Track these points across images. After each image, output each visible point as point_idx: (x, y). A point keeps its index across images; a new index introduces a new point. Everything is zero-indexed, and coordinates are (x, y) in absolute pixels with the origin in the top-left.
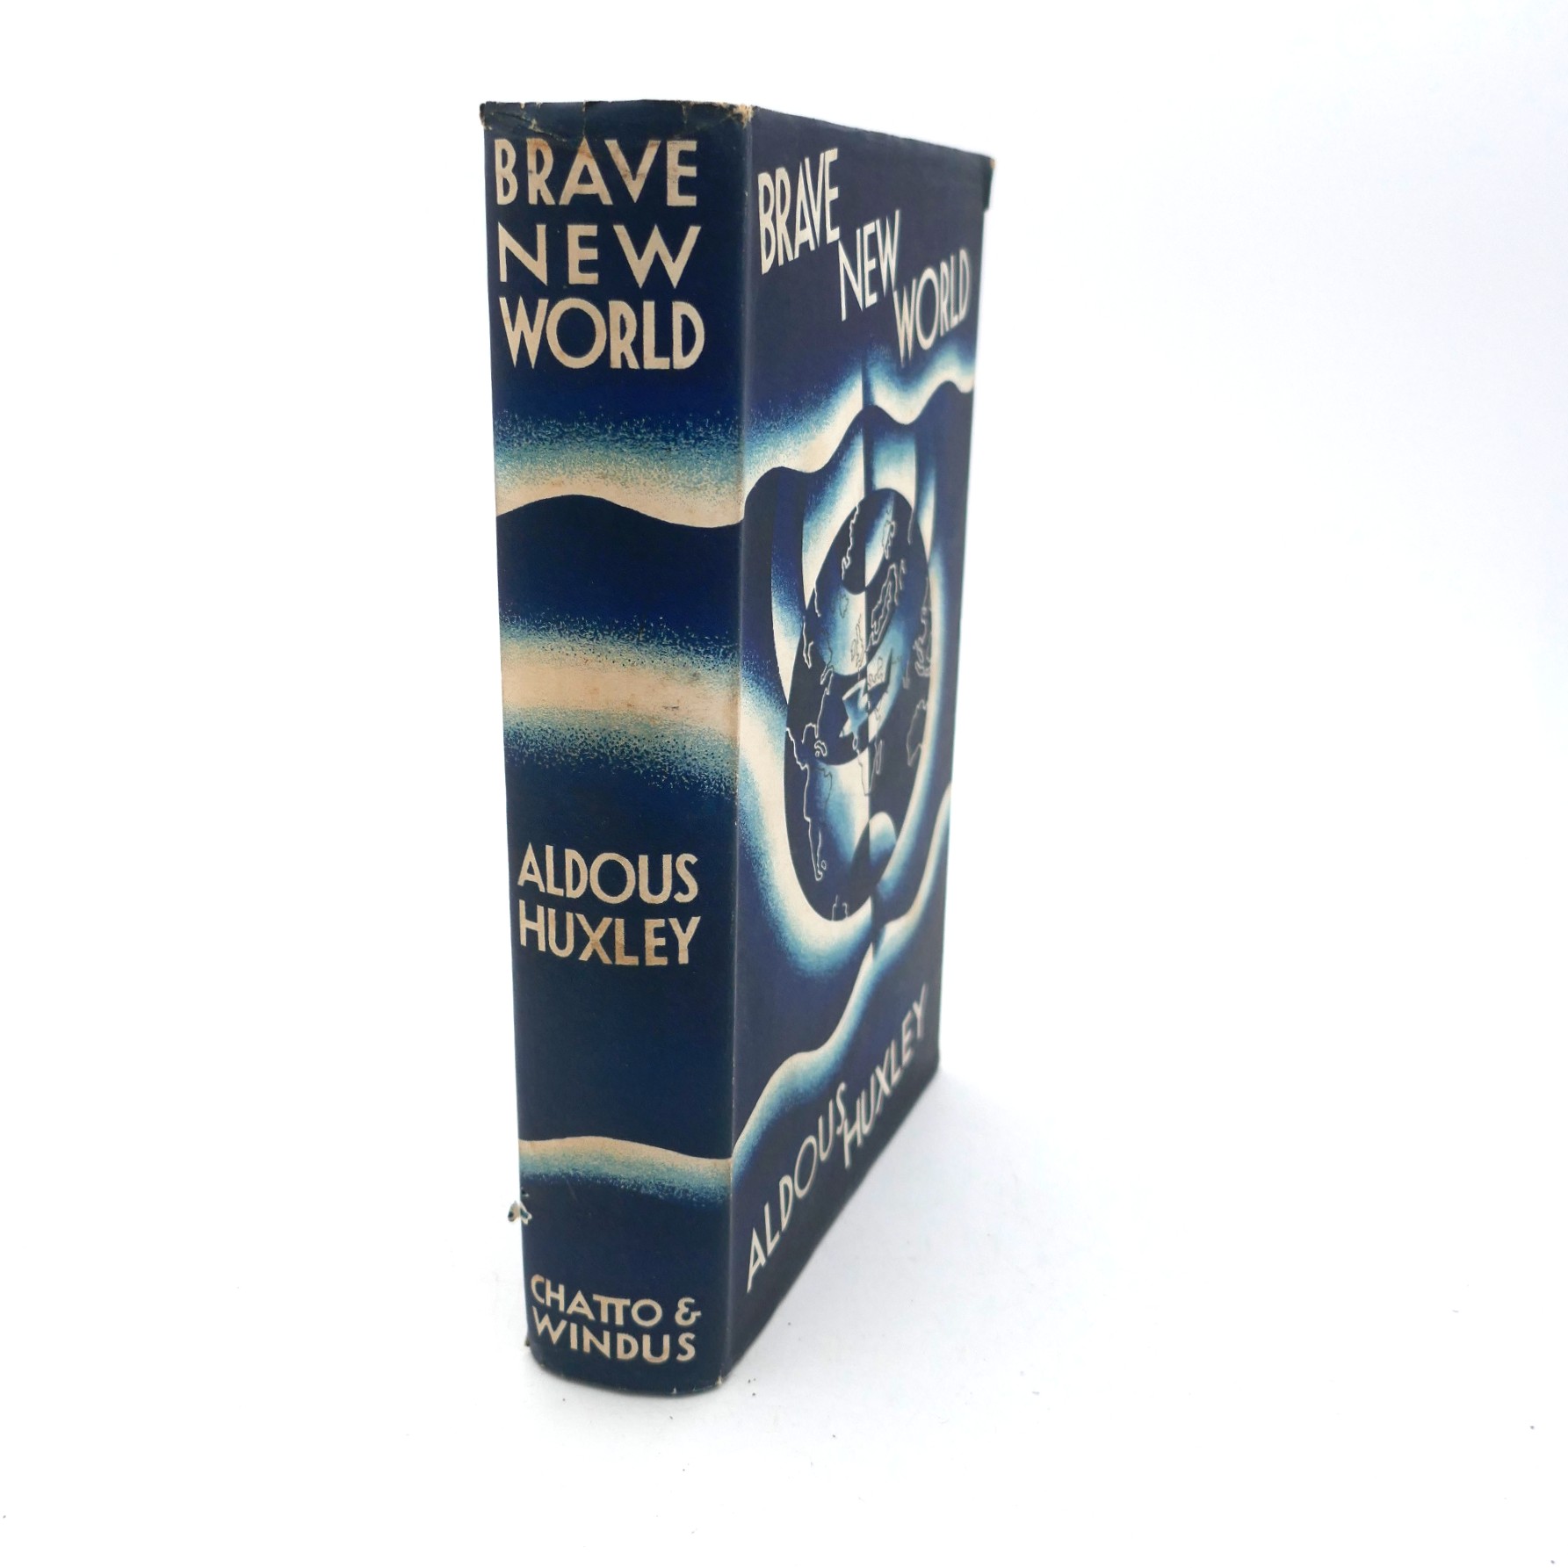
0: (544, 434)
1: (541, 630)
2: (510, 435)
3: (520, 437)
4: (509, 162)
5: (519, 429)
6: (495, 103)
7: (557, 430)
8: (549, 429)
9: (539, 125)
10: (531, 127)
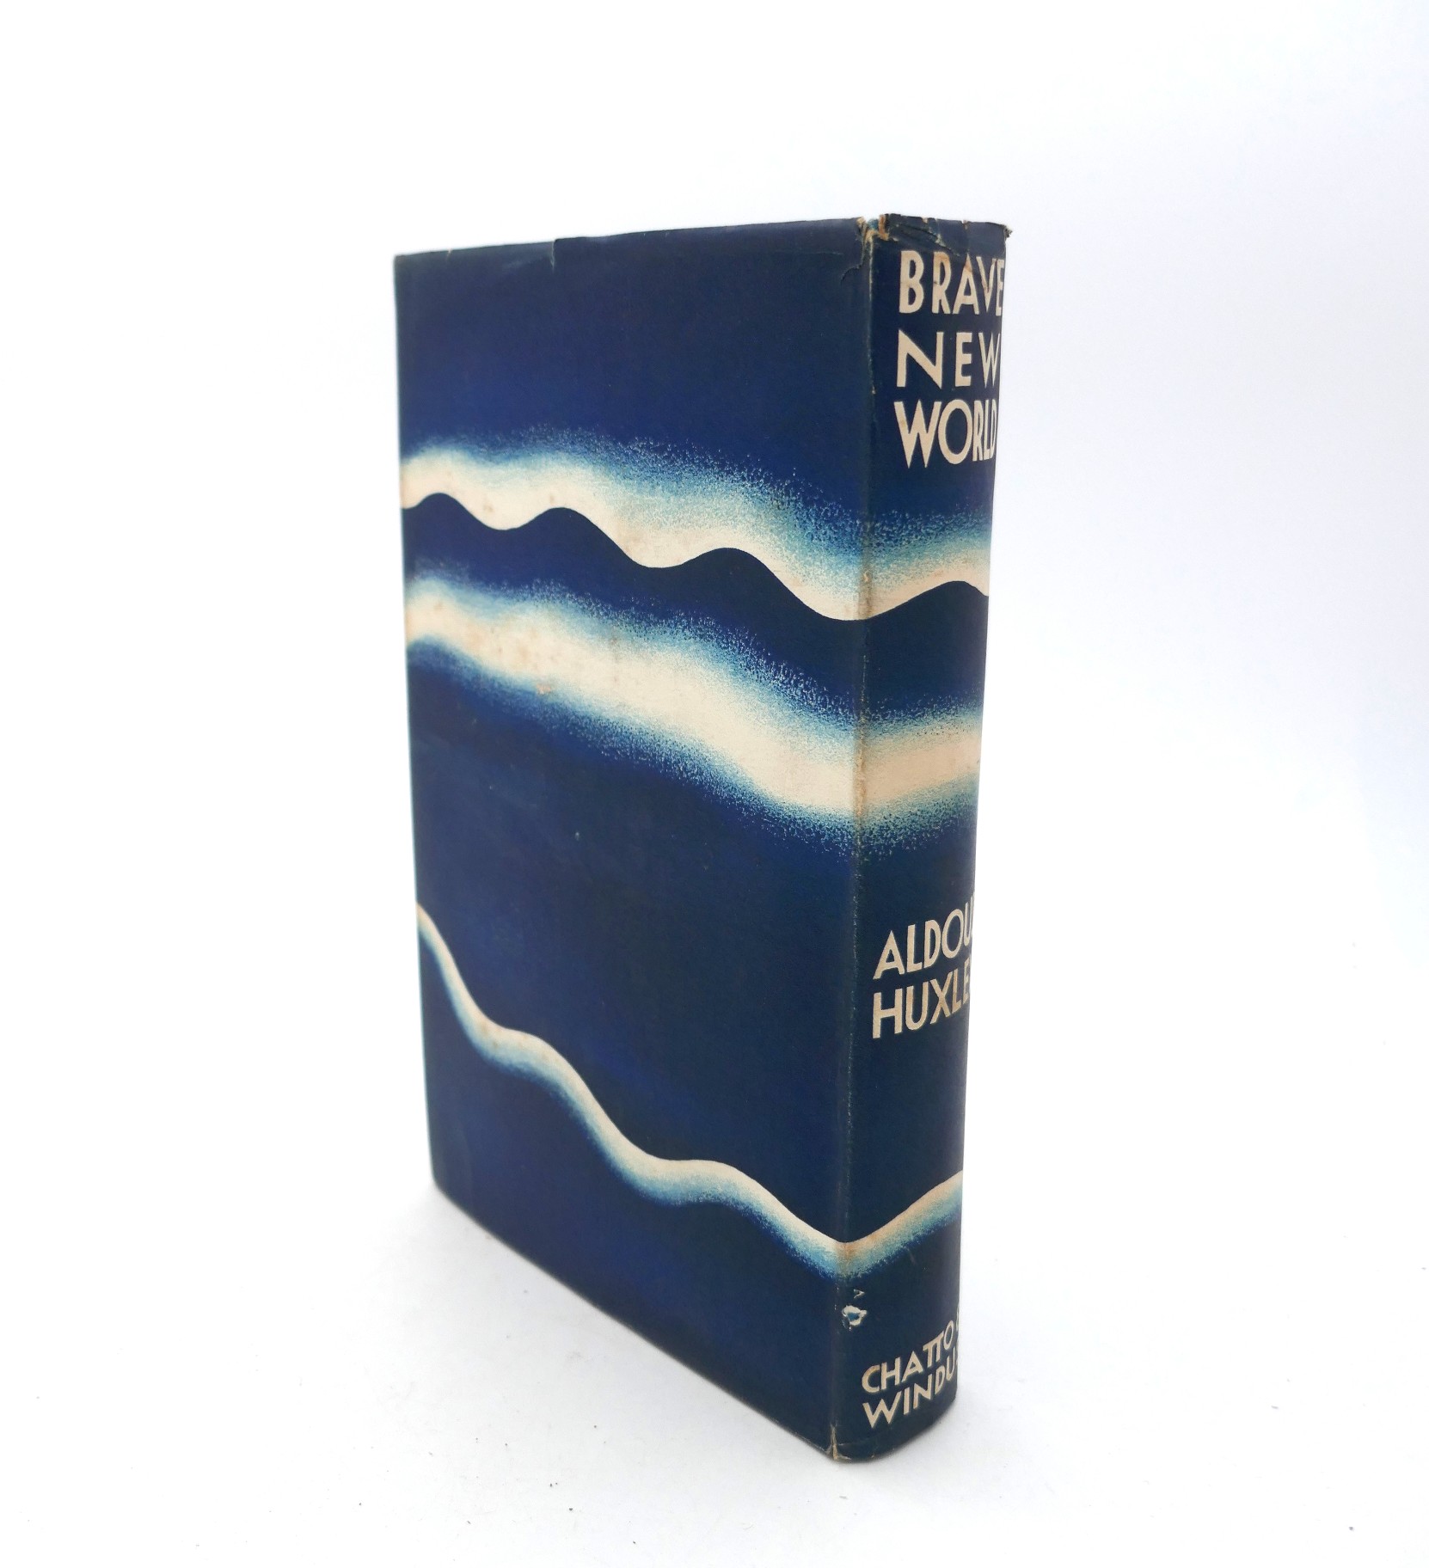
0: (931, 528)
1: (917, 717)
2: (898, 535)
3: (910, 534)
4: (917, 272)
5: (909, 527)
6: (899, 215)
7: (941, 523)
8: (935, 523)
9: (944, 239)
10: (937, 241)
